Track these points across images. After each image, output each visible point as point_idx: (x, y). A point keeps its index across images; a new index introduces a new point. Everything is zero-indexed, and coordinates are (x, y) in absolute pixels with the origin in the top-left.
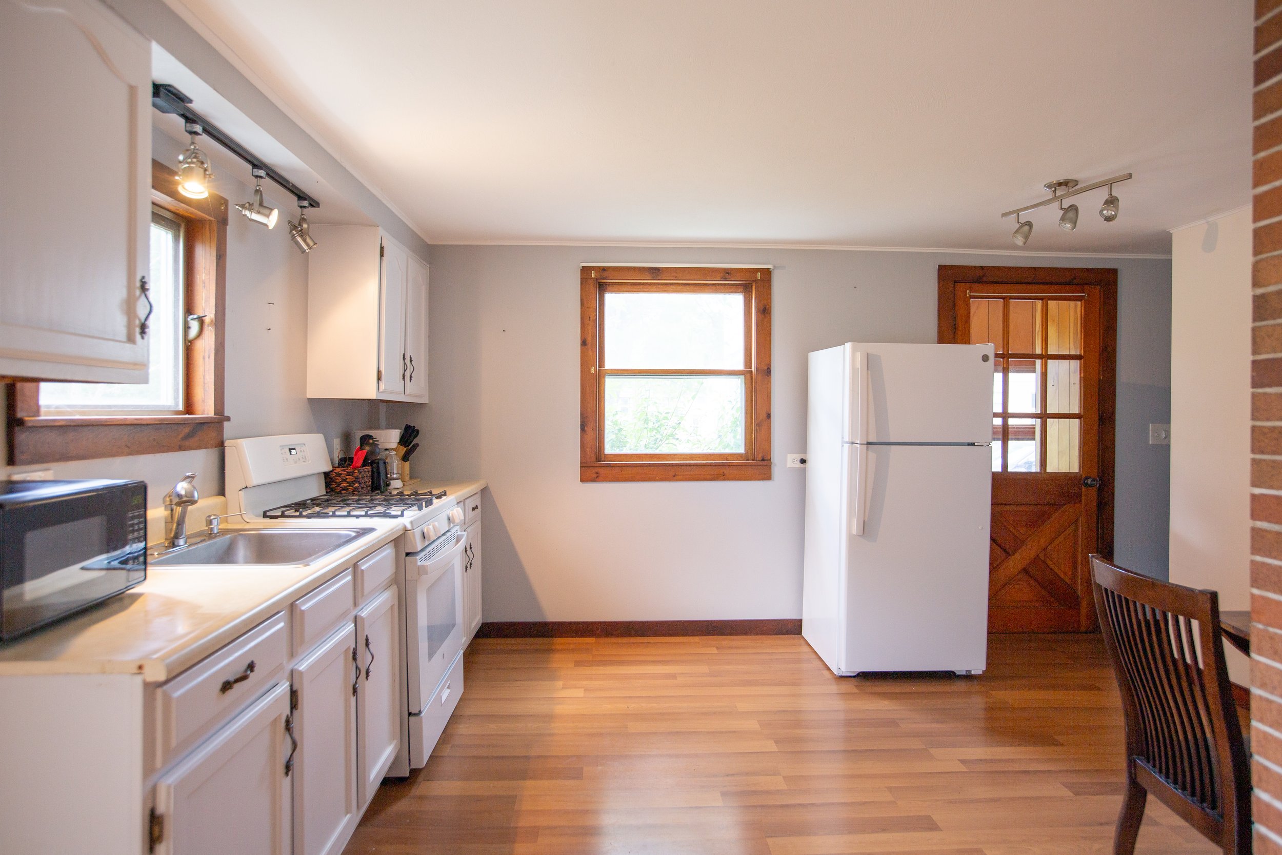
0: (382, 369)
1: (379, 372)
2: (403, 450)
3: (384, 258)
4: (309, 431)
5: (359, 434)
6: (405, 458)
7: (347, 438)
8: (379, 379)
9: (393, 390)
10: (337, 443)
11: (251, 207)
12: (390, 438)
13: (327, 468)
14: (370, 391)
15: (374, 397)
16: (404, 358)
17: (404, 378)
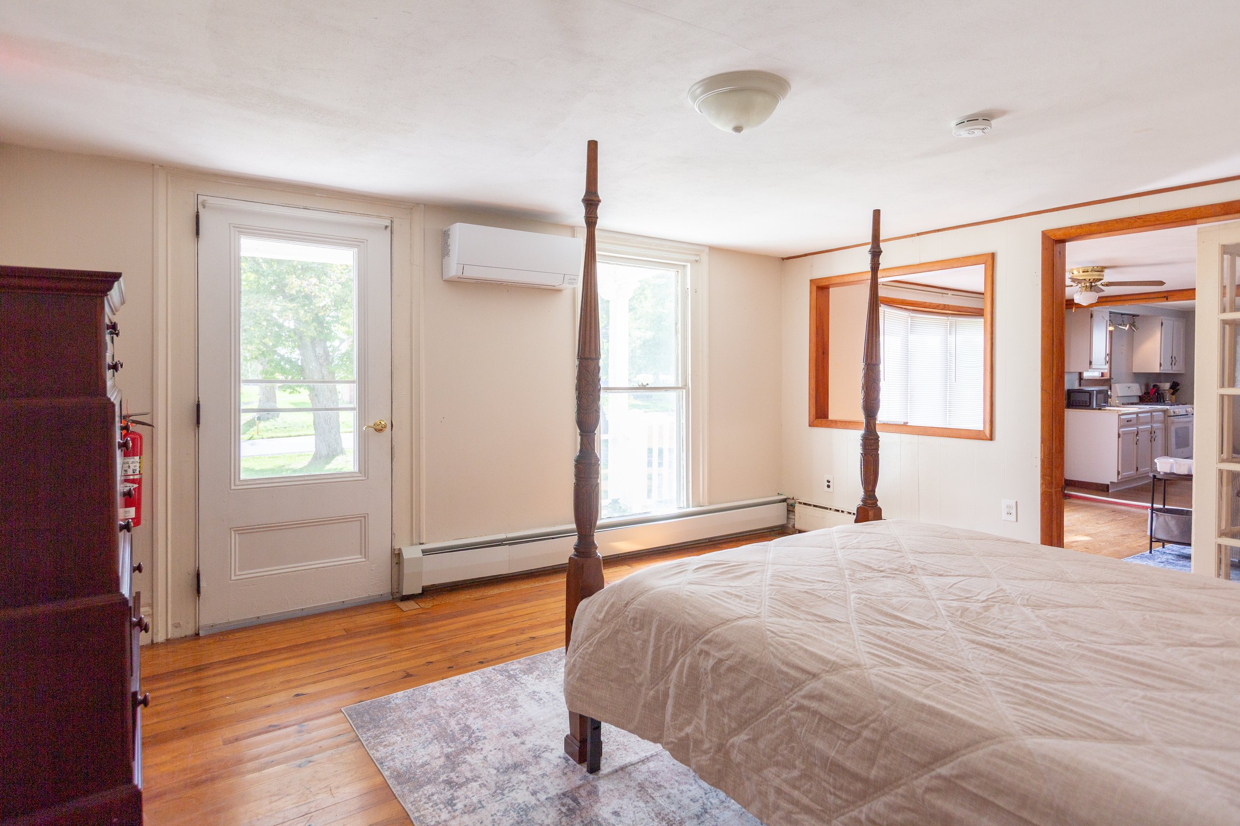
0: (1162, 363)
1: (1161, 364)
2: (1172, 391)
3: (1163, 326)
4: (1133, 382)
5: (1152, 385)
6: (1173, 394)
7: (1147, 386)
8: (1160, 366)
9: (1167, 369)
10: (1143, 387)
11: (1121, 325)
12: (1167, 386)
13: (1140, 394)
14: (1157, 370)
15: (1158, 371)
16: (1172, 358)
17: (1171, 364)
